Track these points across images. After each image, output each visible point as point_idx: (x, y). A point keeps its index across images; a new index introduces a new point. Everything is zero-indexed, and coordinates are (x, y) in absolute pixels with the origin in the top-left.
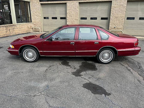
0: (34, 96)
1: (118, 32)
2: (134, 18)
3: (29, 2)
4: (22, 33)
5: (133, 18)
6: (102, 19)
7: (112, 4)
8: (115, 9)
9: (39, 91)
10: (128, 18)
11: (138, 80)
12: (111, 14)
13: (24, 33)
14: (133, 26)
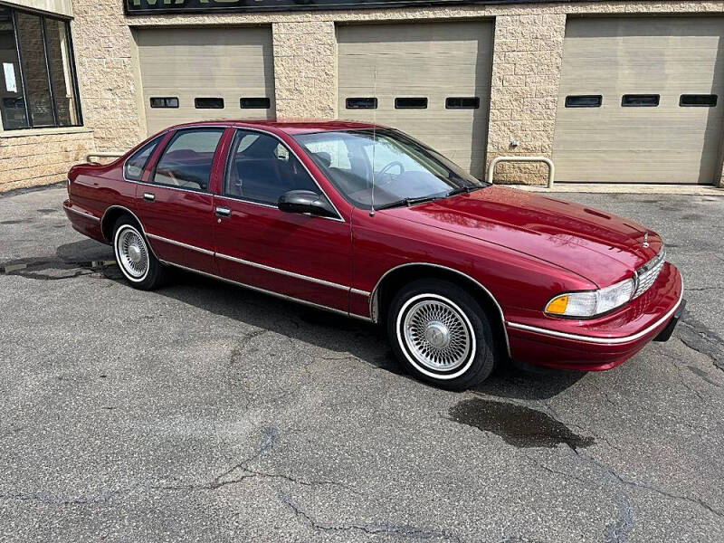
0: (214, 487)
1: (528, 165)
2: (600, 97)
3: (67, 21)
4: (34, 182)
5: (596, 101)
6: (452, 103)
7: (497, 32)
8: (511, 54)
9: (229, 461)
10: (572, 101)
11: (690, 368)
12: (495, 82)
13: (43, 181)
14: (598, 137)
